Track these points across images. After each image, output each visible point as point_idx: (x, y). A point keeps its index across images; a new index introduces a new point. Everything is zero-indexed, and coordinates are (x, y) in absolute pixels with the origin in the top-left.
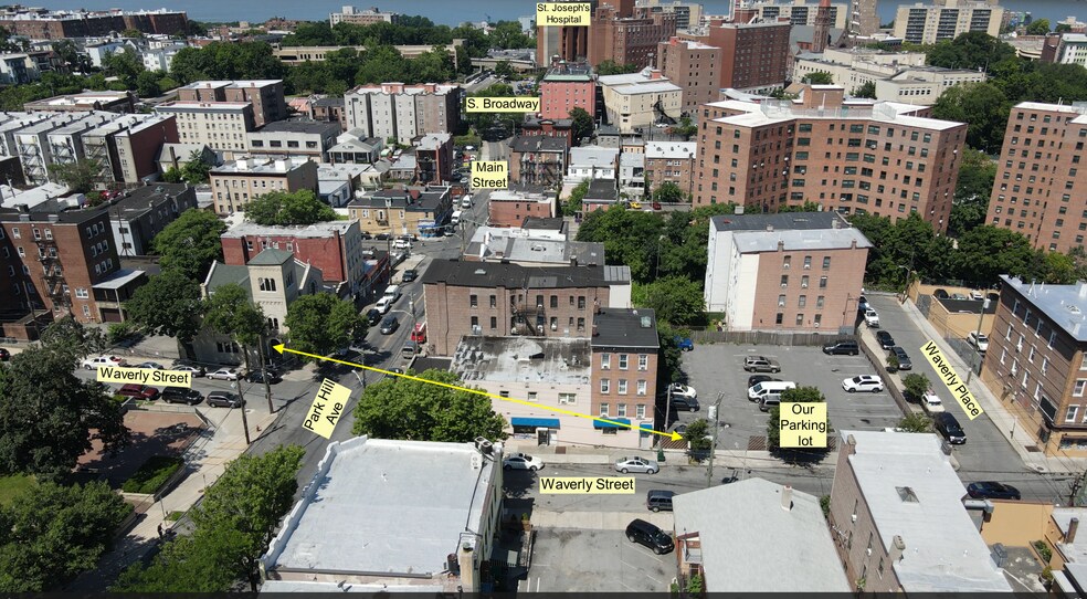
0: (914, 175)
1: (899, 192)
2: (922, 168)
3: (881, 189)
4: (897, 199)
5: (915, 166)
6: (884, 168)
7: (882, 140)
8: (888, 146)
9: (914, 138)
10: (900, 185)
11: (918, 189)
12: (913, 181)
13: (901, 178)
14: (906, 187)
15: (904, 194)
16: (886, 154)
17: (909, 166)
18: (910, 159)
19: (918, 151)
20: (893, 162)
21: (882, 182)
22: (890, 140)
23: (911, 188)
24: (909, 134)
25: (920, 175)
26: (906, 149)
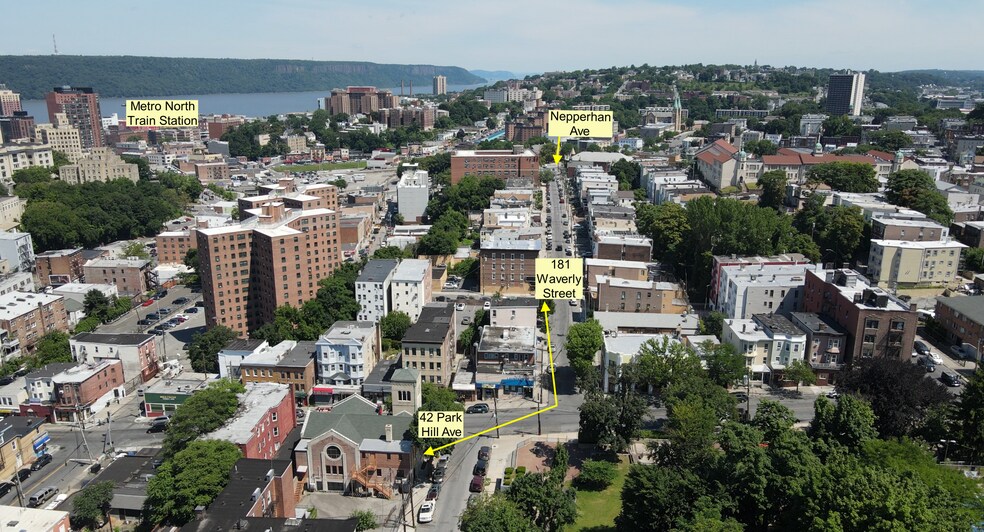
0: (331, 239)
1: (326, 250)
2: (335, 234)
3: (317, 252)
4: (326, 254)
5: (331, 234)
6: (315, 240)
7: (311, 226)
8: (315, 228)
9: (328, 220)
10: (326, 246)
11: (335, 245)
12: (332, 242)
13: (326, 243)
14: (329, 246)
15: (329, 250)
16: (315, 232)
17: (328, 235)
18: (328, 231)
19: (331, 226)
20: (319, 236)
21: (317, 248)
22: (315, 224)
23: (332, 246)
24: (324, 218)
25: (335, 238)
26: (325, 226)
